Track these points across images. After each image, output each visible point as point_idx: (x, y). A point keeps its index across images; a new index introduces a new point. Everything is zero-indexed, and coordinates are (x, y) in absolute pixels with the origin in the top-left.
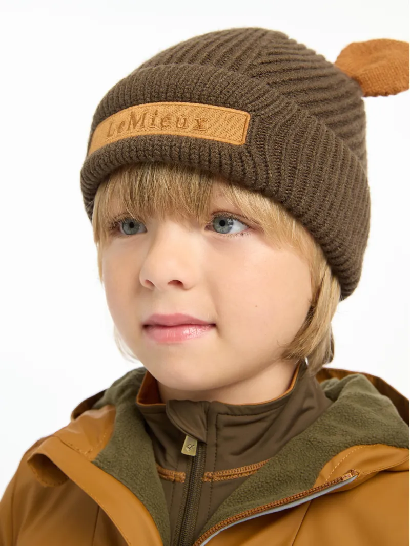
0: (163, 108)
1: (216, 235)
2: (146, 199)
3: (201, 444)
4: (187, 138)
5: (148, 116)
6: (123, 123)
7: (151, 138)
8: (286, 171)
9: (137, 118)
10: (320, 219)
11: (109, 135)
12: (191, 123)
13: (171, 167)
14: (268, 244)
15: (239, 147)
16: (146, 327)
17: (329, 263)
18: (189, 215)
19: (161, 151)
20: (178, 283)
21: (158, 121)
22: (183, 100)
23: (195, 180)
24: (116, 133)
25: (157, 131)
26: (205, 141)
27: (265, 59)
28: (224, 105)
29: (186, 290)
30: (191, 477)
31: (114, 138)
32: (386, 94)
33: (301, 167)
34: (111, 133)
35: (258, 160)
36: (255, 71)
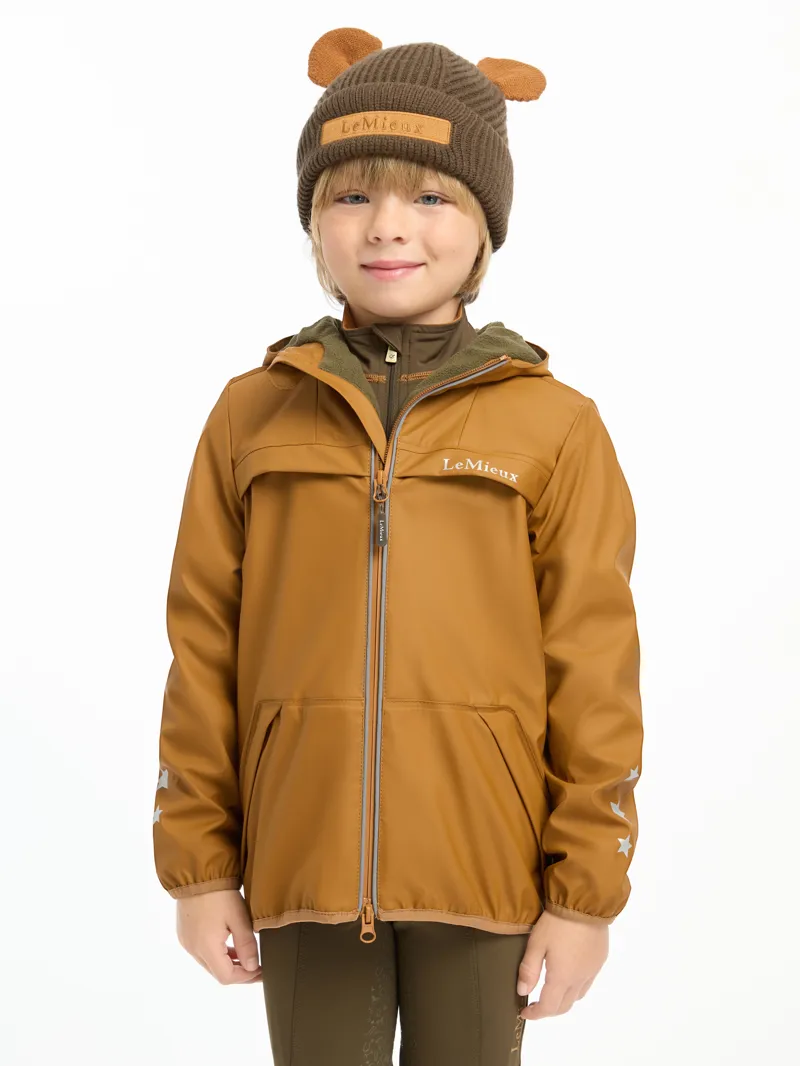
0: (391, 115)
1: (425, 206)
2: (376, 179)
3: (399, 355)
4: (411, 138)
5: (379, 120)
6: (357, 125)
7: (386, 137)
8: (473, 164)
9: (370, 121)
10: (491, 196)
11: (343, 131)
12: (413, 129)
13: (397, 158)
14: (460, 210)
15: (446, 146)
16: (364, 266)
17: (489, 227)
18: (407, 192)
19: (394, 146)
20: (399, 239)
21: (387, 124)
22: (404, 110)
23: (414, 167)
24: (351, 131)
25: (387, 132)
26: (424, 141)
27: (451, 78)
28: (434, 115)
29: (403, 244)
30: (391, 379)
31: (350, 135)
32: (521, 100)
33: (482, 159)
34: (346, 129)
35: (458, 155)
36: (449, 89)
